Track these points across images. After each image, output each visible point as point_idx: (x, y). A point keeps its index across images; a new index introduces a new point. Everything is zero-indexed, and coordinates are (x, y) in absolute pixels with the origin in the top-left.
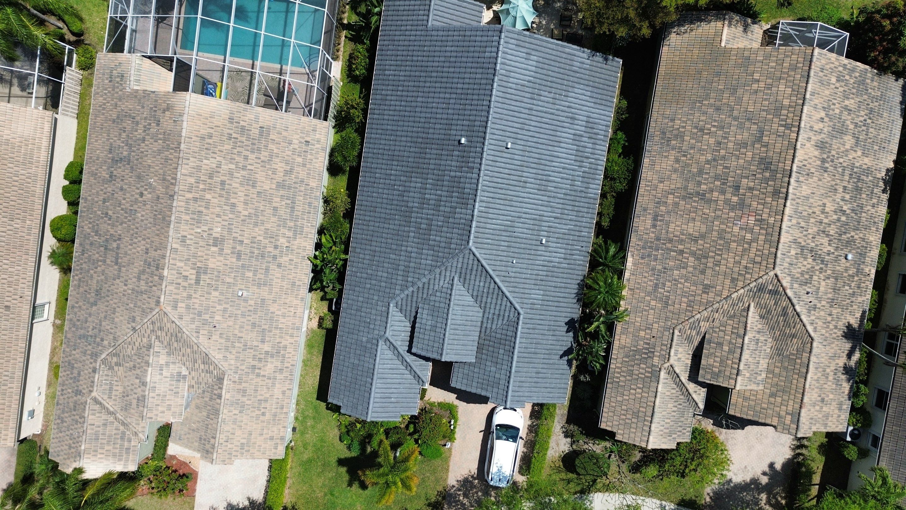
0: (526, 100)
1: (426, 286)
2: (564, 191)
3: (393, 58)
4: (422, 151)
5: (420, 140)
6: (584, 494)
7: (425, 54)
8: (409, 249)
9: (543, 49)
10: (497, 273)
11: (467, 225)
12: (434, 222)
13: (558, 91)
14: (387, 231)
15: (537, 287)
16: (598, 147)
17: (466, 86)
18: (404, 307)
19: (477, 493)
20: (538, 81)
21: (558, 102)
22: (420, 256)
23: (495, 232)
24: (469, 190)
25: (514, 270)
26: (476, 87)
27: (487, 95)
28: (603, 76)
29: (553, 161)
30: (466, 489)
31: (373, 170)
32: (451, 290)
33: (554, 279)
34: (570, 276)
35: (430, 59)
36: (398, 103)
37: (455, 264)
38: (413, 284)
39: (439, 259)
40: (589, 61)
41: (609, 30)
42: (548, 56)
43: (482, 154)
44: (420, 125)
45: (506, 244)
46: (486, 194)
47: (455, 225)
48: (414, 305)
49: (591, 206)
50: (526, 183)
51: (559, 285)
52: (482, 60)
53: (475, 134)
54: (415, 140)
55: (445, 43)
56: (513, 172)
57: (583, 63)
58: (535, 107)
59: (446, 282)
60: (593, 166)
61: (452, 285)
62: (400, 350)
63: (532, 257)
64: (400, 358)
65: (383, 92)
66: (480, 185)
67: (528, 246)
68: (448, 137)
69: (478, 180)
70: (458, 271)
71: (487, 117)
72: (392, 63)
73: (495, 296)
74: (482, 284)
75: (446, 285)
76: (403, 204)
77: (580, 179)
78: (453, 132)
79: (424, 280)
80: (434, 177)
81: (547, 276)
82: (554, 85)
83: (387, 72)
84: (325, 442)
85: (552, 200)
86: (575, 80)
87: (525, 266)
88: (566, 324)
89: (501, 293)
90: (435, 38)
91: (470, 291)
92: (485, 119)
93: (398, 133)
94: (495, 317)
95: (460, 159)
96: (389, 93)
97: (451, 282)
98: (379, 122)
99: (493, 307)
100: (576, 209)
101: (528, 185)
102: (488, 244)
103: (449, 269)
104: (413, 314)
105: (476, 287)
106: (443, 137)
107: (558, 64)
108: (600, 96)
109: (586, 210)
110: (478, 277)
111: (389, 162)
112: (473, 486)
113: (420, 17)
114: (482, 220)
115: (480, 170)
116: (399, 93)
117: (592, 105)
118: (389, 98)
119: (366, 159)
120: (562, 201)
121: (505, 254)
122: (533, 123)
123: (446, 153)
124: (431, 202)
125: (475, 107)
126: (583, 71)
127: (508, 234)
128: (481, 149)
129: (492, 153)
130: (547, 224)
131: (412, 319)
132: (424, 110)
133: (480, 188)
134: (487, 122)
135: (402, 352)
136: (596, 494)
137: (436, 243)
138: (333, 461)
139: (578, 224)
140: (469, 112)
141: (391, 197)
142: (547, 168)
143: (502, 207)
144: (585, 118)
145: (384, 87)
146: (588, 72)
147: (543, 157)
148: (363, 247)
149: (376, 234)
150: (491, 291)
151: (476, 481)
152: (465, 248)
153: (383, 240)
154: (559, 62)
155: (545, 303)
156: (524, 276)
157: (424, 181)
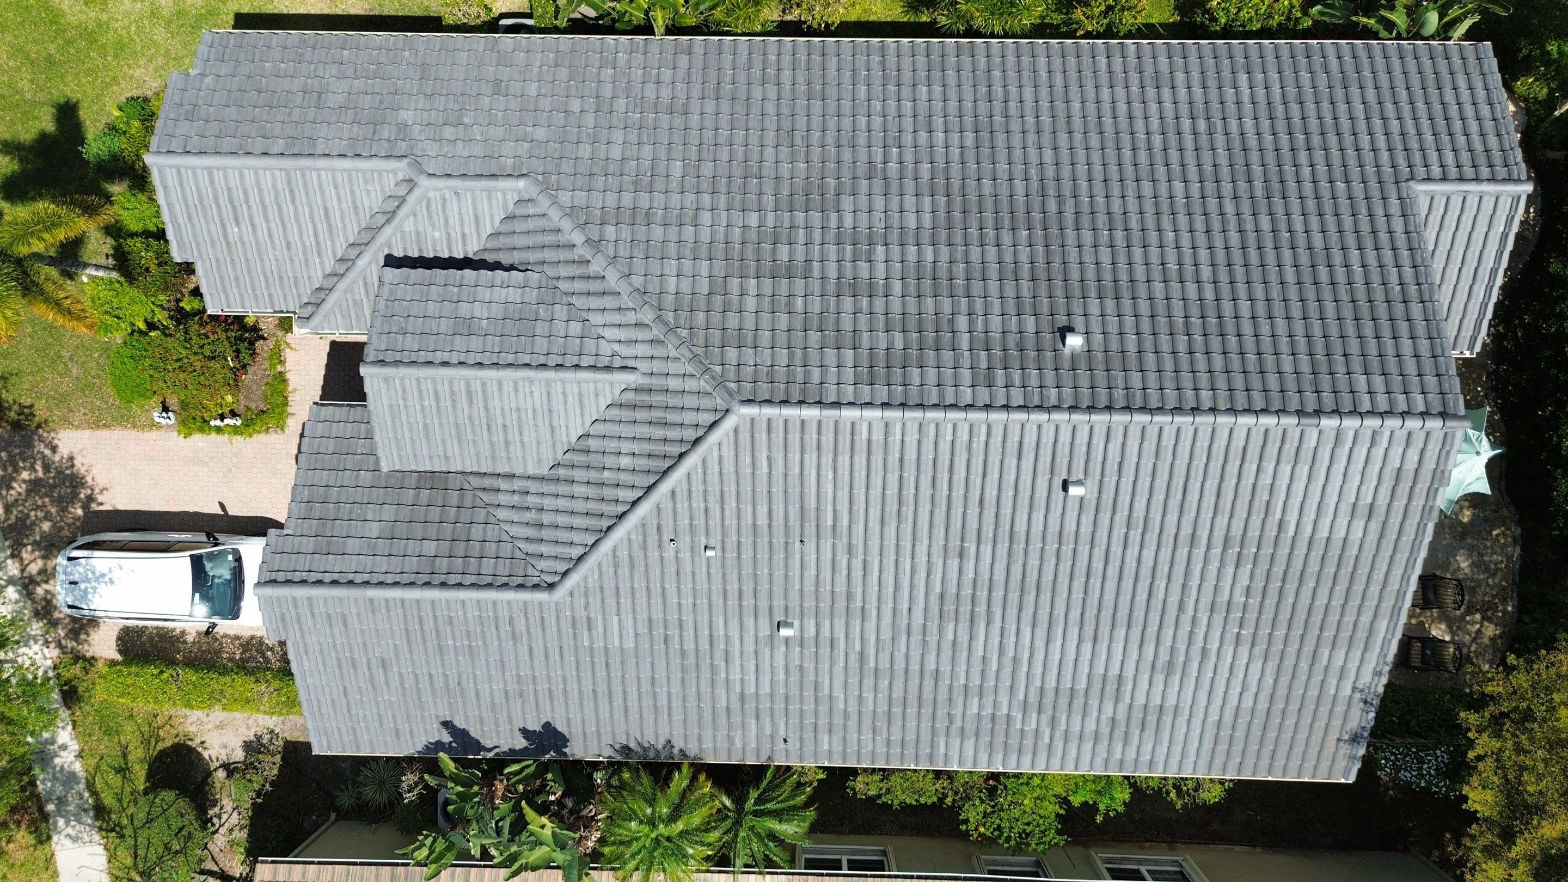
0: (1222, 521)
1: (595, 286)
2: (946, 668)
3: (1291, 91)
4: (1021, 215)
5: (1052, 206)
6: (97, 818)
7: (1324, 184)
8: (706, 218)
9: (1386, 554)
10: (667, 506)
11: (804, 391)
12: (799, 284)
13: (1252, 616)
14: (754, 140)
15: (643, 630)
16: (1087, 747)
17: (1247, 328)
18: (520, 226)
19: (47, 517)
20: (1284, 552)
21: (1218, 619)
22: (687, 253)
23: (794, 482)
24: (917, 381)
25: (686, 555)
26: (1251, 357)
27: (1232, 399)
28: (1302, 736)
29: (1034, 626)
30: (55, 486)
31: (936, 74)
32: (593, 368)
33: (676, 676)
34: (693, 717)
35: (1311, 204)
36: (1155, 124)
37: (674, 368)
38: (595, 244)
39: (683, 315)
40: (1348, 691)
41: (1479, 758)
42: (1363, 571)
43: (1040, 407)
44: (1100, 200)
45: (762, 520)
46: (912, 439)
47: (799, 353)
48: (532, 257)
49: (910, 751)
50: (961, 555)
51: (662, 691)
52: (1340, 368)
53: (1100, 374)
54: (1051, 192)
55: (1368, 243)
56: (990, 511)
57: (1341, 677)
58: (1199, 552)
59: (616, 347)
60: (1028, 743)
61: (608, 368)
62: (388, 231)
63: (733, 602)
64: (366, 237)
65: (1180, 76)
66: (937, 415)
67: (764, 587)
68: (1077, 293)
69: (954, 406)
70: (655, 382)
71: (1160, 410)
72: (1276, 90)
73: (592, 506)
74: (625, 461)
75: (605, 348)
76: (846, 179)
77: (988, 711)
78: (1094, 306)
79: (612, 277)
80: (943, 265)
81: (683, 653)
82: (1271, 601)
83: (1243, 78)
84: (116, 56)
85: (916, 638)
86: (1289, 662)
87: (702, 585)
88: (547, 725)
89: (605, 523)
90: (1379, 211)
91: (599, 428)
92: (1154, 403)
93: (1063, 138)
94: (530, 516)
95: (1012, 339)
96: (1182, 92)
97: (617, 363)
98: (1088, 74)
99: (562, 503)
100: (897, 710)
101: (954, 563)
102: (754, 465)
103: (658, 351)
104: (505, 259)
105: (613, 445)
106: (1075, 275)
107: (1337, 602)
108: (1240, 734)
109: (896, 736)
110: (647, 447)
111: (968, 120)
112: (63, 503)
113: (1433, 157)
114: (828, 438)
115: (988, 407)
116: (1186, 123)
117: (1214, 717)
118: (1166, 93)
119: (967, 51)
120: (915, 666)
121: (731, 521)
122: (1148, 555)
123: (1025, 292)
124: (863, 268)
125: (1185, 365)
126: (1317, 678)
127: (794, 523)
128: (1053, 401)
129: (1047, 440)
130: (840, 634)
131: (490, 258)
132: (1149, 207)
133: (932, 415)
134: (1143, 409)
135: (382, 237)
136: (100, 850)
137: (735, 299)
138: (70, 90)
139: (852, 723)
140: (1165, 346)
141: (862, 139)
142: (1012, 612)
143: (876, 492)
144: (1171, 701)
145: (1195, 75)
146: (1313, 692)
147: (1046, 598)
148: (697, 76)
149: (740, 108)
150: (608, 492)
151: (80, 512)
152: (730, 393)
153: (724, 134)
154: (1343, 607)
155: (600, 660)
156: (671, 586)
157: (926, 235)
